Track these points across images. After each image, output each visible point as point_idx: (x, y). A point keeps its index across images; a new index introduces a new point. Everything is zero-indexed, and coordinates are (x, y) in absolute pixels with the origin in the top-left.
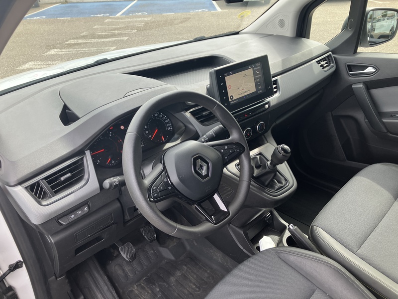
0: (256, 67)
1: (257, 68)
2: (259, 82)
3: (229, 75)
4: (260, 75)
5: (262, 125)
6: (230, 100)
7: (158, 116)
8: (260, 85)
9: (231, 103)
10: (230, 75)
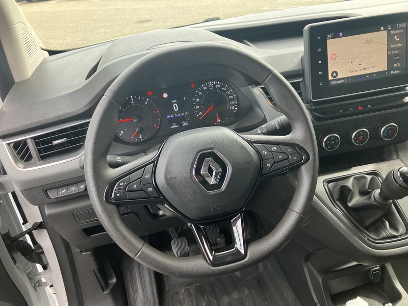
0: (394, 28)
1: (398, 31)
2: (396, 55)
3: (336, 36)
4: (401, 45)
5: (392, 128)
6: (330, 78)
7: (220, 89)
8: (397, 61)
9: (333, 83)
10: (339, 37)
